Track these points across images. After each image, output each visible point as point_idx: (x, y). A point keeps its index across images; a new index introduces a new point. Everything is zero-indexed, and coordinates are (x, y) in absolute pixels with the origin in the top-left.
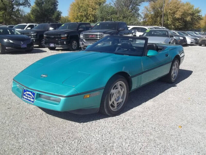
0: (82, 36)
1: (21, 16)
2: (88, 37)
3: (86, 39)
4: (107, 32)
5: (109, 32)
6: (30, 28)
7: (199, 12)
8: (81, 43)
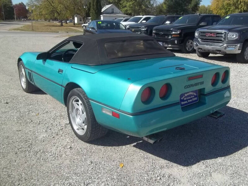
0: (197, 34)
1: (152, 6)
2: (205, 36)
3: (203, 39)
4: (234, 29)
5: (240, 29)
6: (145, 21)
8: (195, 43)
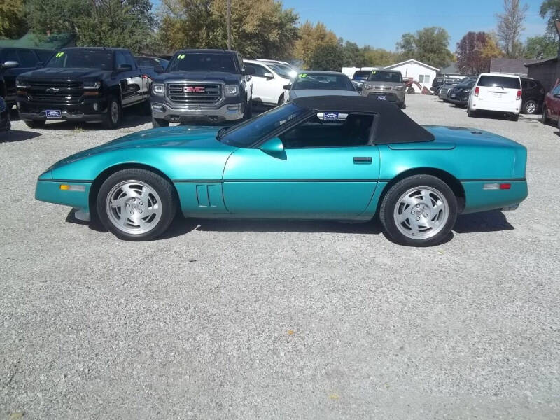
2: (182, 92)
3: (176, 98)
7: (293, 20)
8: (158, 107)
